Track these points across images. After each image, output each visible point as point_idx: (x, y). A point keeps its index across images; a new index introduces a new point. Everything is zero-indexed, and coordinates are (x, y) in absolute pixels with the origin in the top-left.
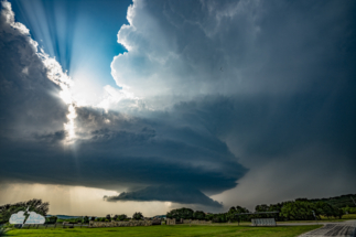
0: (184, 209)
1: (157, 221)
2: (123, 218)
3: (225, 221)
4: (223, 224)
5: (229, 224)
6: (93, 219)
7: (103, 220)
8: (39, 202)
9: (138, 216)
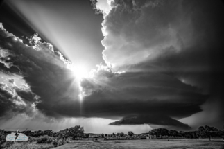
0: (161, 129)
1: (143, 137)
2: (122, 135)
3: (196, 138)
4: (195, 140)
5: (200, 139)
6: (106, 135)
7: (111, 136)
8: (79, 127)
9: (131, 134)
